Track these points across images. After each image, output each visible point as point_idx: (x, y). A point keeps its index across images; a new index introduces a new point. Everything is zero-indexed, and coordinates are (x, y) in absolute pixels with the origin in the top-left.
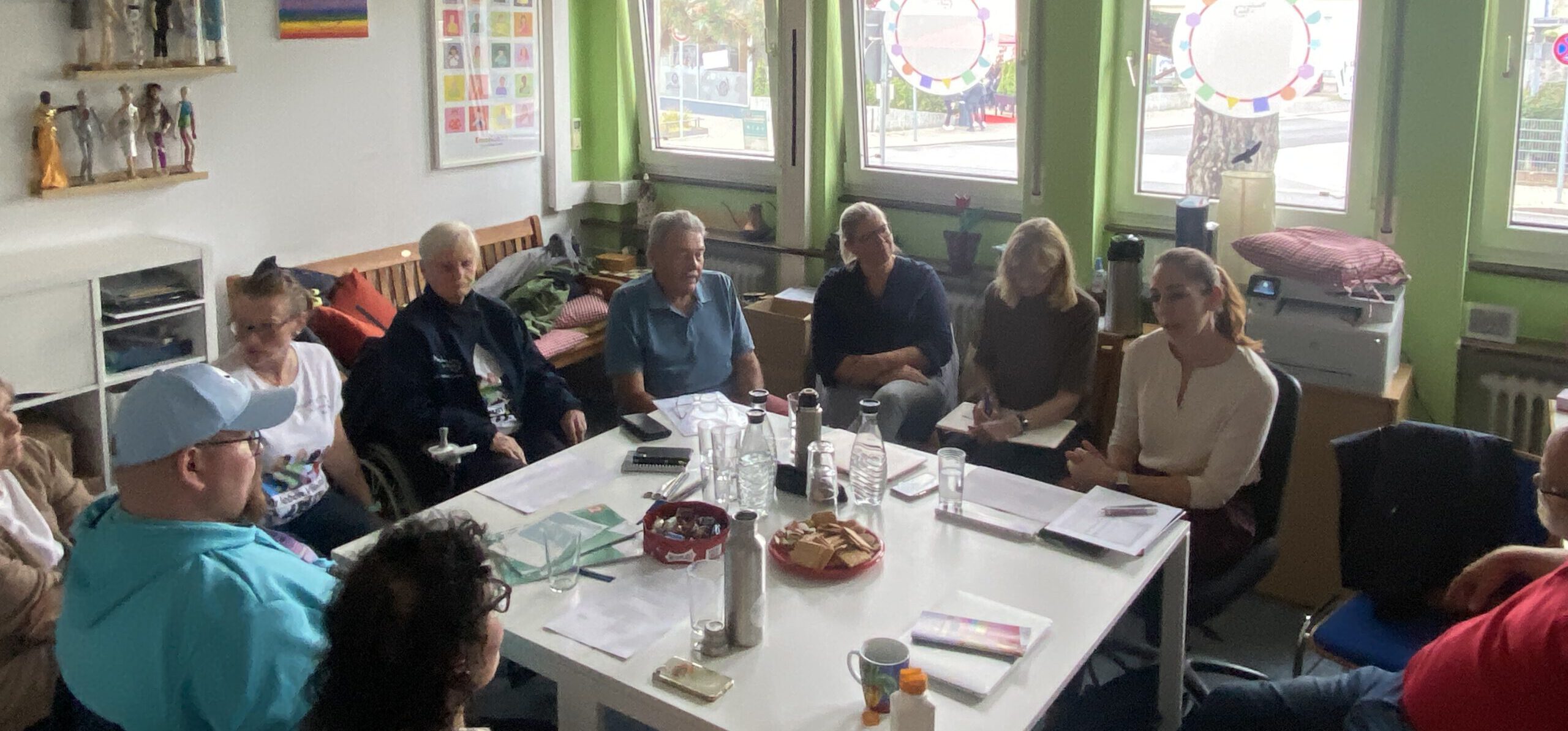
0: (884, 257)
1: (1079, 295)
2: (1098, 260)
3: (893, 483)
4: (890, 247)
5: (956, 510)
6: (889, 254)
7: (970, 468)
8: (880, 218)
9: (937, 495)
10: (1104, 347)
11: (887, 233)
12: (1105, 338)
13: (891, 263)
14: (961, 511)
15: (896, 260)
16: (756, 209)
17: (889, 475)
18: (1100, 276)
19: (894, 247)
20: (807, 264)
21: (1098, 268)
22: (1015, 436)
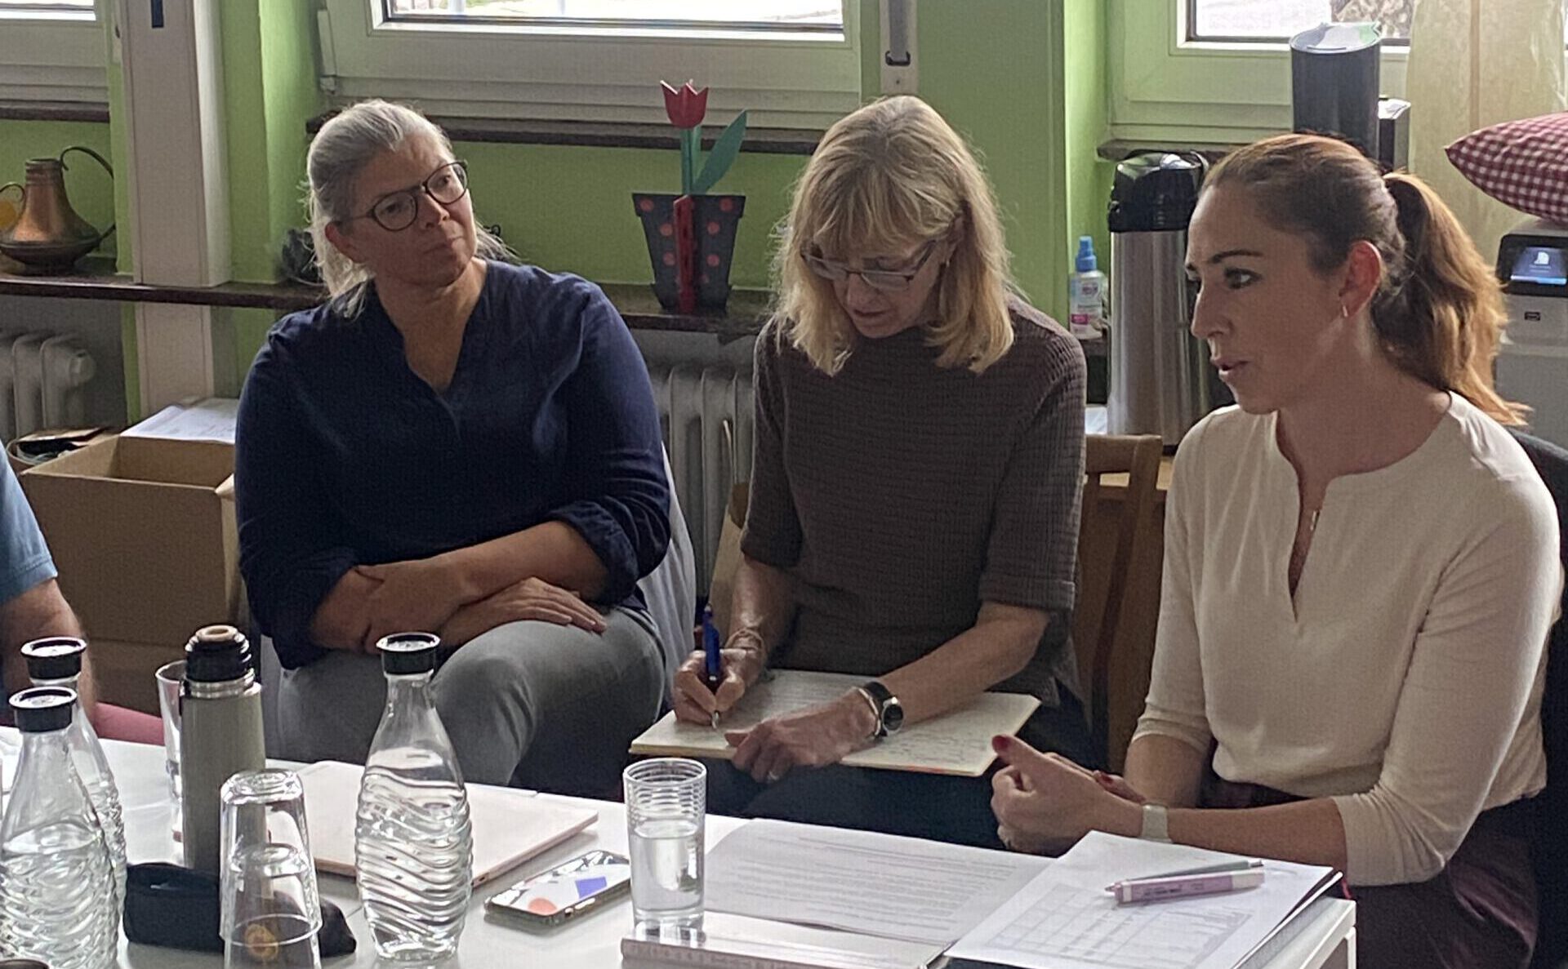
0: (447, 263)
1: (1019, 322)
2: (1084, 245)
3: (496, 887)
4: (467, 236)
5: (686, 935)
6: (463, 257)
7: (719, 826)
8: (432, 146)
9: (628, 907)
10: (1107, 480)
11: (453, 191)
12: (1106, 455)
13: (471, 283)
14: (701, 936)
15: (490, 275)
16: (48, 175)
17: (478, 870)
18: (1090, 289)
19: (480, 237)
20: (219, 328)
21: (1083, 267)
22: (864, 747)
